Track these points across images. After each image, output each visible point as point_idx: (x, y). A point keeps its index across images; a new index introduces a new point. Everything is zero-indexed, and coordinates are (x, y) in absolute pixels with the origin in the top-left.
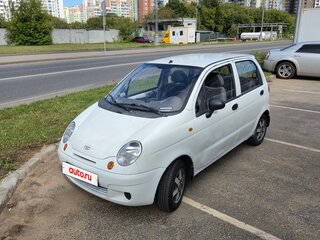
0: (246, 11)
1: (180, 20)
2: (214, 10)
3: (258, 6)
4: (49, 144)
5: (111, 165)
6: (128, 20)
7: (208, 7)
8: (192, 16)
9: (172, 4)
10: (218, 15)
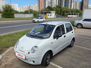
0: (69, 10)
1: (50, 12)
2: (60, 9)
3: (72, 8)
4: (12, 46)
5: (29, 53)
6: (36, 11)
7: (58, 8)
8: (54, 10)
9: (49, 7)
10: (61, 10)
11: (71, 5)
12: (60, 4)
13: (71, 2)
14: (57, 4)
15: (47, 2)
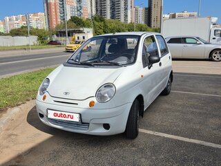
0: (122, 25)
1: (81, 29)
2: (102, 24)
3: (129, 22)
4: (13, 107)
7: (98, 21)
8: (89, 27)
9: (74, 19)
10: (105, 26)
11: (126, 16)
12: (101, 13)
13: (126, 9)
14: (94, 13)
15: (68, 8)
